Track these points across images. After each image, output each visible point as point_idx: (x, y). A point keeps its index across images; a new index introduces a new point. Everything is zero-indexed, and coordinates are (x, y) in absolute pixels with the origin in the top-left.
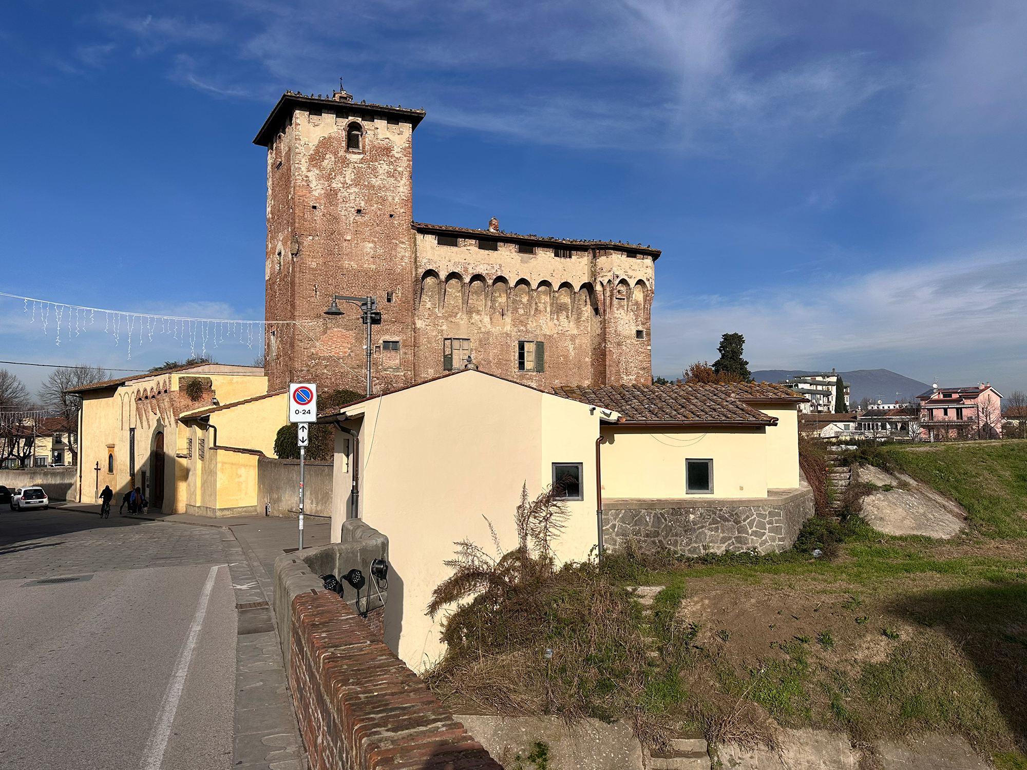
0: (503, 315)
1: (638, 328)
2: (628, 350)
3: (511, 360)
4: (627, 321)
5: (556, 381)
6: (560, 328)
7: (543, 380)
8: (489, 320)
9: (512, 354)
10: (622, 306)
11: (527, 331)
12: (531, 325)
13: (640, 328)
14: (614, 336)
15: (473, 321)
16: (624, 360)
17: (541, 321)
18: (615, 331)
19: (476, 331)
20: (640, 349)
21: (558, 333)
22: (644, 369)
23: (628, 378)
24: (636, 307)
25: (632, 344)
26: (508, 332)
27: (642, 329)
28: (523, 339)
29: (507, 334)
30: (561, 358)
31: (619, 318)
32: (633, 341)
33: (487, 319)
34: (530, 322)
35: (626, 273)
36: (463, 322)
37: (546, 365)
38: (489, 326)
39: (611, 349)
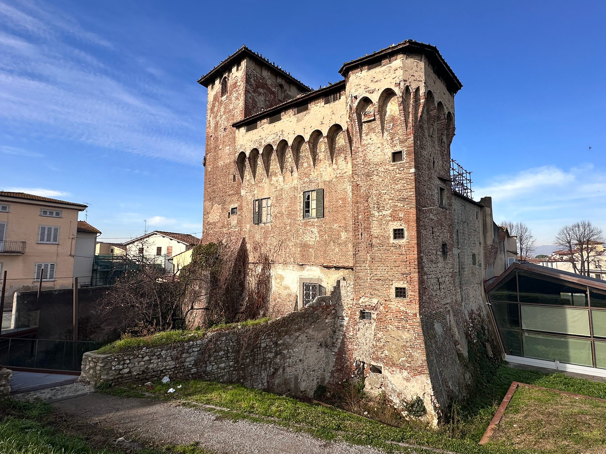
0: (292, 172)
1: (395, 149)
2: (381, 179)
3: (297, 210)
4: (380, 145)
5: (335, 225)
6: (339, 171)
7: (324, 225)
8: (282, 178)
9: (299, 204)
10: (373, 130)
11: (311, 182)
12: (314, 174)
13: (398, 149)
14: (362, 166)
15: (272, 182)
16: (374, 192)
17: (321, 169)
18: (364, 161)
19: (274, 190)
20: (398, 175)
21: (336, 177)
22: (404, 199)
23: (381, 213)
24: (391, 125)
25: (387, 171)
26: (296, 186)
27: (401, 149)
28: (307, 189)
29: (295, 188)
30: (340, 201)
31: (369, 144)
32: (387, 167)
33: (281, 178)
34: (312, 173)
35: (367, 90)
36: (266, 185)
37: (326, 211)
38: (282, 184)
39: (358, 183)
